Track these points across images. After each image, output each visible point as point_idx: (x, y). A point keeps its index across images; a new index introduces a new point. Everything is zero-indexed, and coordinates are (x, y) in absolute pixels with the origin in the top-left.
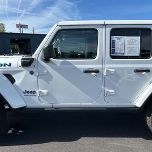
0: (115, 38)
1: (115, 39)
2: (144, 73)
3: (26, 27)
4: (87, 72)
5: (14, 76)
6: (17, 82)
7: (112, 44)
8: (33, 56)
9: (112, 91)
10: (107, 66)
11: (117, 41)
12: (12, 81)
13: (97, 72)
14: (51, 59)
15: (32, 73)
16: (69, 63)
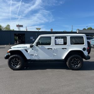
0: (56, 39)
3: (22, 26)
4: (48, 49)
5: (28, 50)
6: (28, 52)
7: (55, 41)
8: (33, 45)
9: (56, 54)
10: (54, 47)
12: (27, 51)
13: (51, 49)
14: (38, 45)
15: (33, 49)
16: (43, 46)
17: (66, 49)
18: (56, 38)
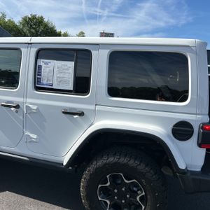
0: (41, 62)
1: (42, 64)
2: (76, 116)
7: (37, 70)
9: (34, 136)
10: (29, 100)
11: (44, 66)
13: (17, 107)
17: (81, 114)
18: (43, 53)
